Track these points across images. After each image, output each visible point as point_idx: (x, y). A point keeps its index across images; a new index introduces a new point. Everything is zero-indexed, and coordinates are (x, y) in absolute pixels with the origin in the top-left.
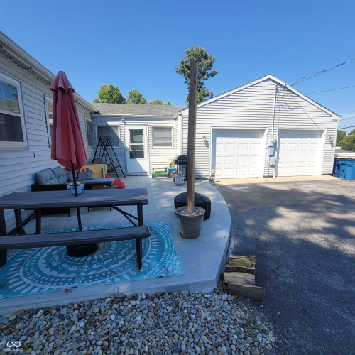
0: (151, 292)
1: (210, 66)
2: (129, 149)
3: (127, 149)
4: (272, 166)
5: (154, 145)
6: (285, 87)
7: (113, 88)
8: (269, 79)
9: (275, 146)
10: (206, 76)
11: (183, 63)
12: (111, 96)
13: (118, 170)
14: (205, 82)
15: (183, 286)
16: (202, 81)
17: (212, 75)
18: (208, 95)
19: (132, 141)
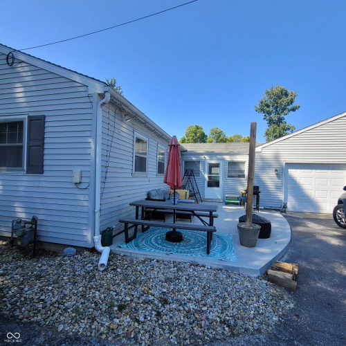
0: (214, 267)
1: (292, 102)
2: (207, 179)
3: (205, 179)
5: (229, 176)
7: (198, 128)
10: (286, 112)
11: (262, 103)
12: (196, 134)
13: (197, 196)
14: (285, 117)
15: (236, 268)
16: (282, 116)
17: (294, 110)
18: (289, 129)
19: (210, 172)
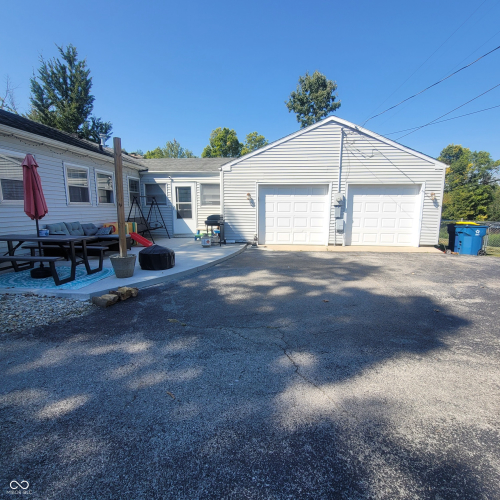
2: (175, 208)
3: (172, 208)
4: (340, 232)
5: (203, 203)
6: (356, 130)
7: (227, 132)
8: (332, 121)
9: (343, 207)
12: (225, 142)
